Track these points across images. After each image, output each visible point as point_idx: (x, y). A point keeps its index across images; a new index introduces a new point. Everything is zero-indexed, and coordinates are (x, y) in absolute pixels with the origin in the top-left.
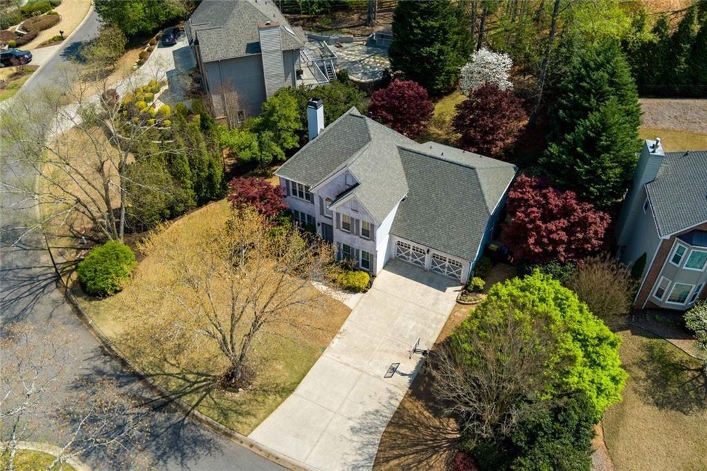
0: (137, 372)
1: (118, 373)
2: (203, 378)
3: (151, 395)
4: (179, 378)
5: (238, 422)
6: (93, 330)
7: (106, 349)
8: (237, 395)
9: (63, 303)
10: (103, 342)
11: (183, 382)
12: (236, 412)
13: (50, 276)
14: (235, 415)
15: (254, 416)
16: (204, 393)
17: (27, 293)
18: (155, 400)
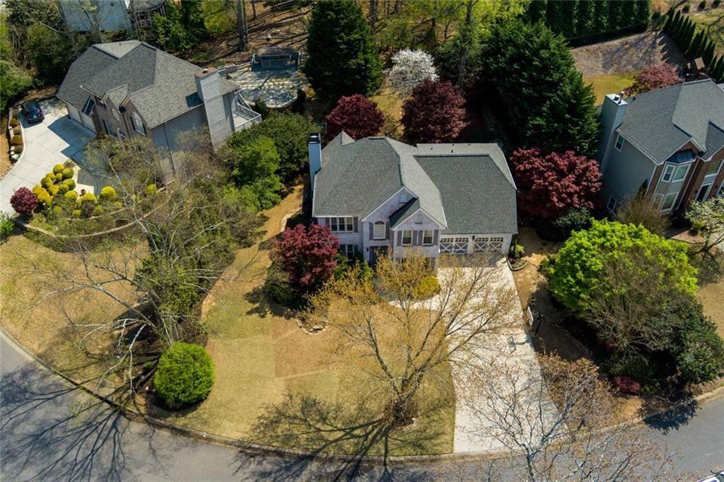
0: (302, 455)
1: (284, 465)
2: (370, 427)
3: (336, 466)
4: (348, 439)
5: (435, 445)
6: (215, 441)
7: (248, 451)
8: (414, 425)
9: (154, 431)
10: (238, 446)
11: (356, 440)
12: (426, 439)
13: (108, 412)
14: (427, 442)
15: (443, 433)
16: (384, 438)
17: (101, 441)
18: (344, 469)
